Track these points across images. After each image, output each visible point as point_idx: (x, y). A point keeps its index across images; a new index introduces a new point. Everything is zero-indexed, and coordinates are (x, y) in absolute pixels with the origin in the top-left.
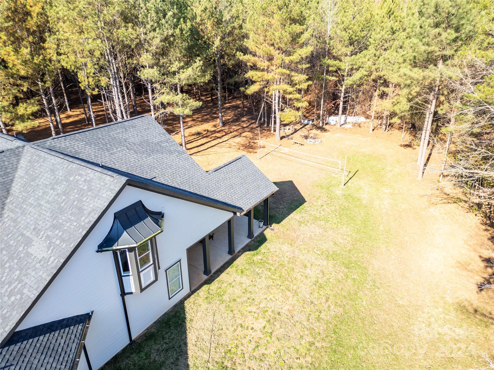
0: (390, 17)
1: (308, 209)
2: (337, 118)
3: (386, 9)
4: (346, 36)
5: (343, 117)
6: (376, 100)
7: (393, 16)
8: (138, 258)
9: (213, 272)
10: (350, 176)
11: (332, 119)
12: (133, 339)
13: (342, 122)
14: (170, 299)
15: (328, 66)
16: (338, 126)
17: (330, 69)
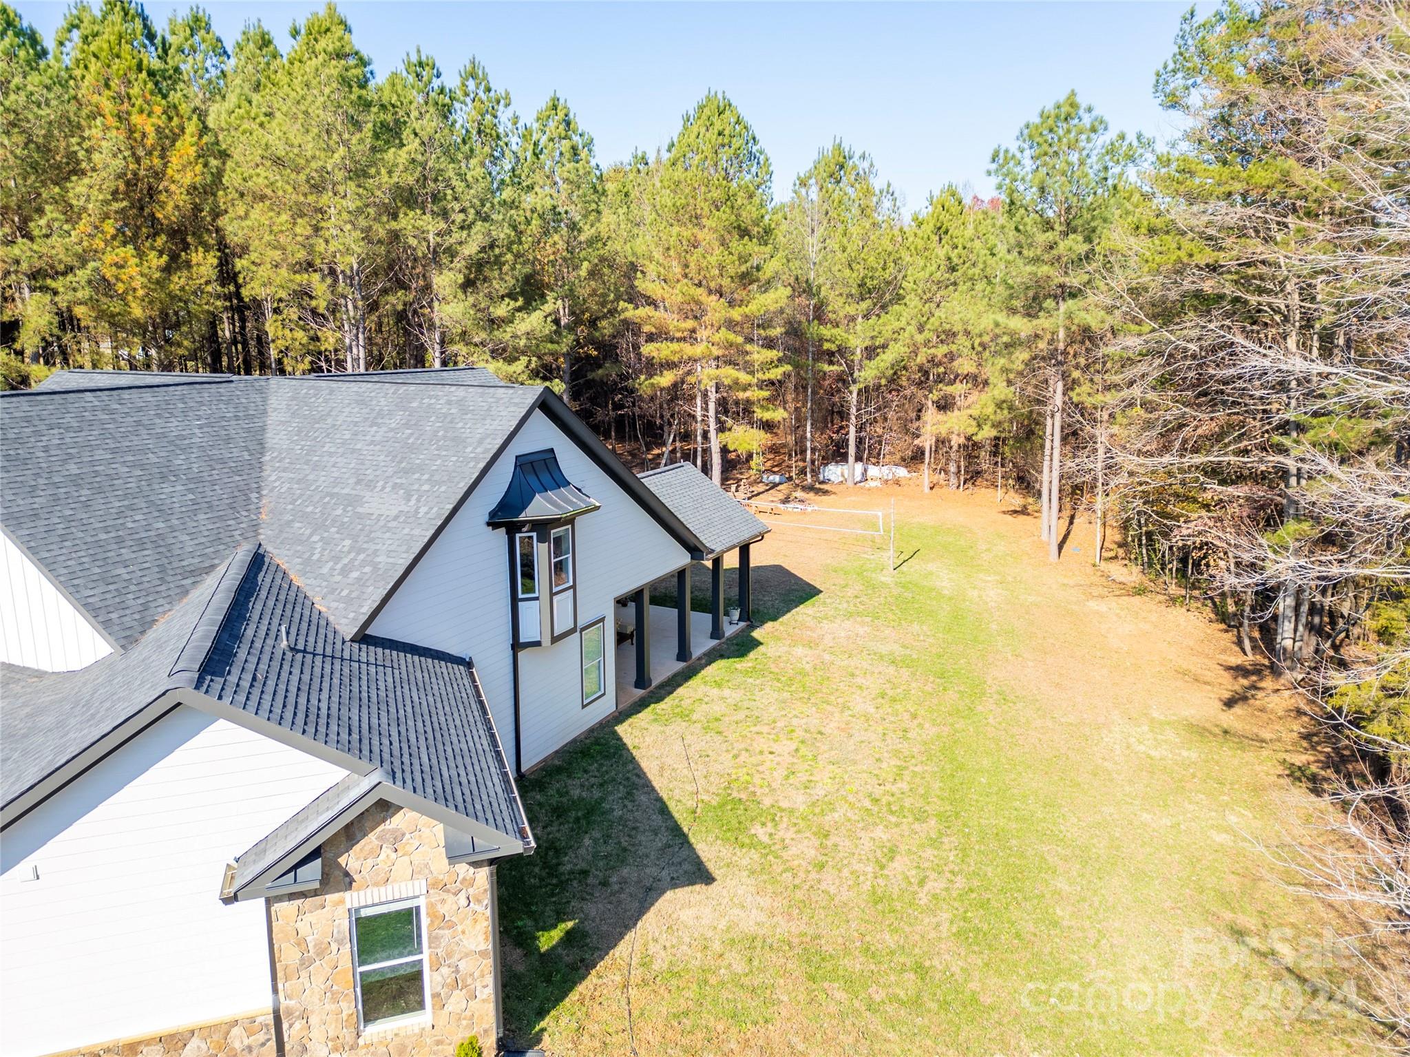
0: (940, 239)
1: (828, 601)
2: (845, 467)
3: (931, 225)
4: (853, 277)
5: (859, 467)
6: (931, 415)
7: (948, 236)
8: (553, 561)
9: (654, 684)
10: (903, 557)
11: (833, 472)
12: (523, 770)
13: (858, 477)
14: (584, 707)
15: (821, 340)
16: (850, 483)
17: (826, 346)
